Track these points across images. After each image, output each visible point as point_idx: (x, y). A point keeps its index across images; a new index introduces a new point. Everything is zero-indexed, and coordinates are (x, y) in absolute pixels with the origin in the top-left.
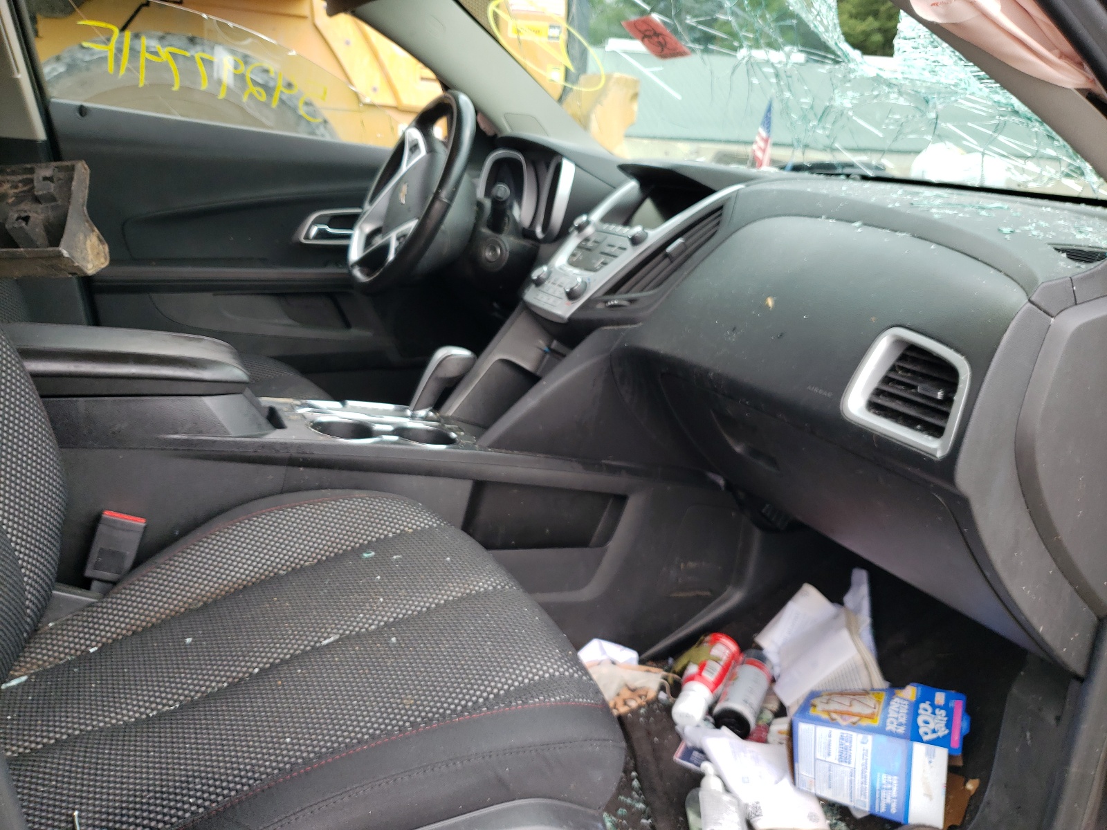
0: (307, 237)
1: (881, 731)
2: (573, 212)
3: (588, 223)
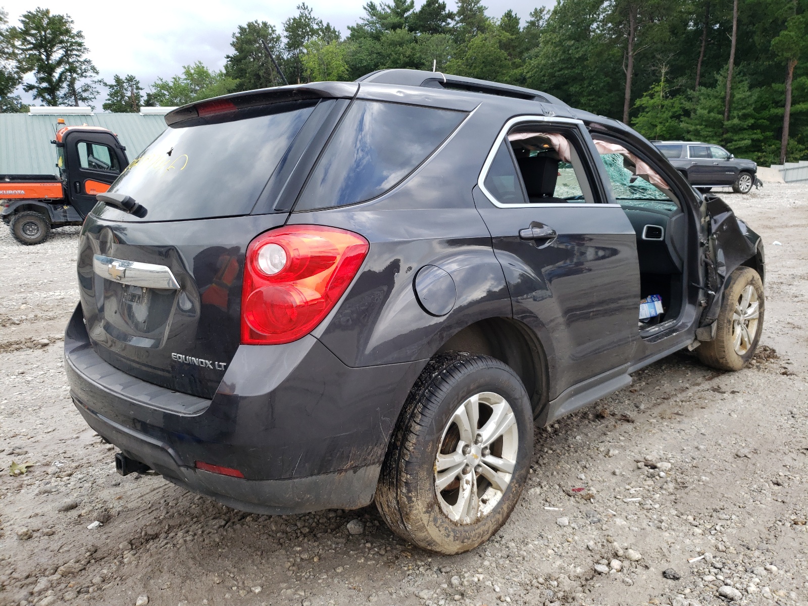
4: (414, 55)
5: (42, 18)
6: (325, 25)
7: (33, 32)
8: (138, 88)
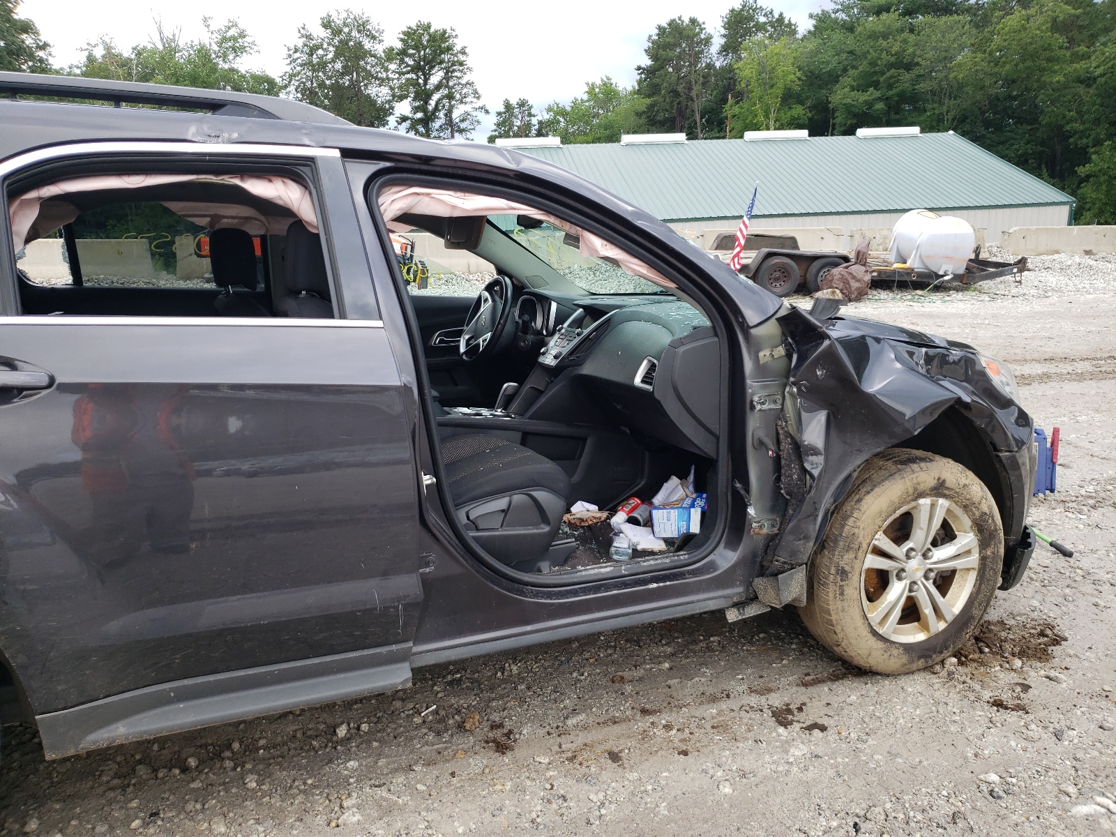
0: (435, 343)
1: (681, 507)
2: (556, 325)
3: (562, 328)
4: (904, 51)
5: (423, 34)
6: (776, 16)
7: (411, 51)
8: (530, 115)
